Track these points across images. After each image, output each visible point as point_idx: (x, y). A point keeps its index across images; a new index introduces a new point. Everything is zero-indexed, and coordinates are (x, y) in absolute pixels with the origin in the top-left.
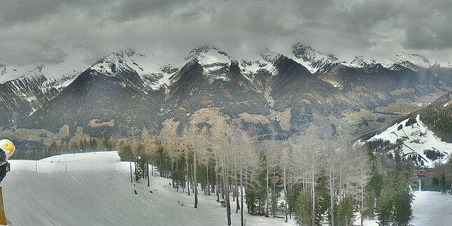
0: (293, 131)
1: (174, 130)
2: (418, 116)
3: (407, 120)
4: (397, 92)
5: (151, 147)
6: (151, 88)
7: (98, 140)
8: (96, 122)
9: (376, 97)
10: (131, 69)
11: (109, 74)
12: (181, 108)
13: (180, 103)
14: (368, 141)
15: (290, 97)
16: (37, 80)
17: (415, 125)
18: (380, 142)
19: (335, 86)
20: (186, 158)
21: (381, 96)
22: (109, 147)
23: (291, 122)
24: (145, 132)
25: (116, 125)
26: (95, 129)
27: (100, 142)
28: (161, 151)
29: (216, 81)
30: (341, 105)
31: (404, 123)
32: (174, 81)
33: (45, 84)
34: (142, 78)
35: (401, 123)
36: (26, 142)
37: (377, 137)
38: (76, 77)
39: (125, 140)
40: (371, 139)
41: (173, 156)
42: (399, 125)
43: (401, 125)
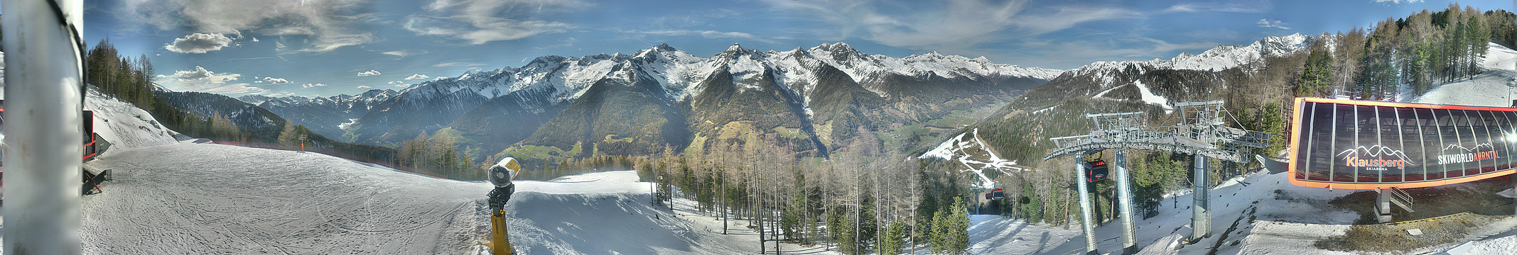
0: (835, 148)
1: (701, 146)
2: (976, 130)
3: (963, 135)
4: (951, 103)
5: (674, 168)
6: (674, 99)
7: (616, 158)
8: (613, 138)
9: (928, 108)
10: (652, 77)
11: (627, 83)
12: (708, 121)
13: (706, 117)
14: (920, 157)
15: (831, 109)
16: (545, 90)
17: (973, 140)
18: (933, 159)
19: (882, 96)
20: (714, 177)
21: (933, 107)
22: (627, 166)
23: (833, 136)
24: (668, 149)
25: (635, 140)
26: (609, 145)
27: (617, 159)
28: (686, 170)
29: (747, 90)
30: (889, 118)
31: (959, 138)
32: (701, 91)
33: (554, 95)
34: (663, 87)
35: (956, 138)
36: (533, 160)
37: (929, 154)
38: (590, 86)
39: (645, 157)
40: (923, 156)
41: (700, 175)
42: (954, 140)
43: (957, 140)
